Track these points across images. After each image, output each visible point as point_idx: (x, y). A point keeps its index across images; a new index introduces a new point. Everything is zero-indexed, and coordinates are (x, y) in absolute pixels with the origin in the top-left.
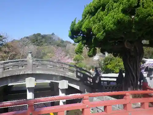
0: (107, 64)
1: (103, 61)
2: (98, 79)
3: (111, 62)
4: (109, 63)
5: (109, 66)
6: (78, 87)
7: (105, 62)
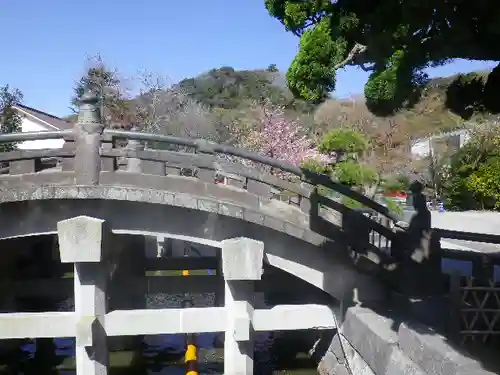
0: (466, 174)
1: (449, 160)
2: (425, 243)
3: (483, 166)
4: (476, 169)
5: (475, 182)
6: (315, 278)
7: (456, 164)
